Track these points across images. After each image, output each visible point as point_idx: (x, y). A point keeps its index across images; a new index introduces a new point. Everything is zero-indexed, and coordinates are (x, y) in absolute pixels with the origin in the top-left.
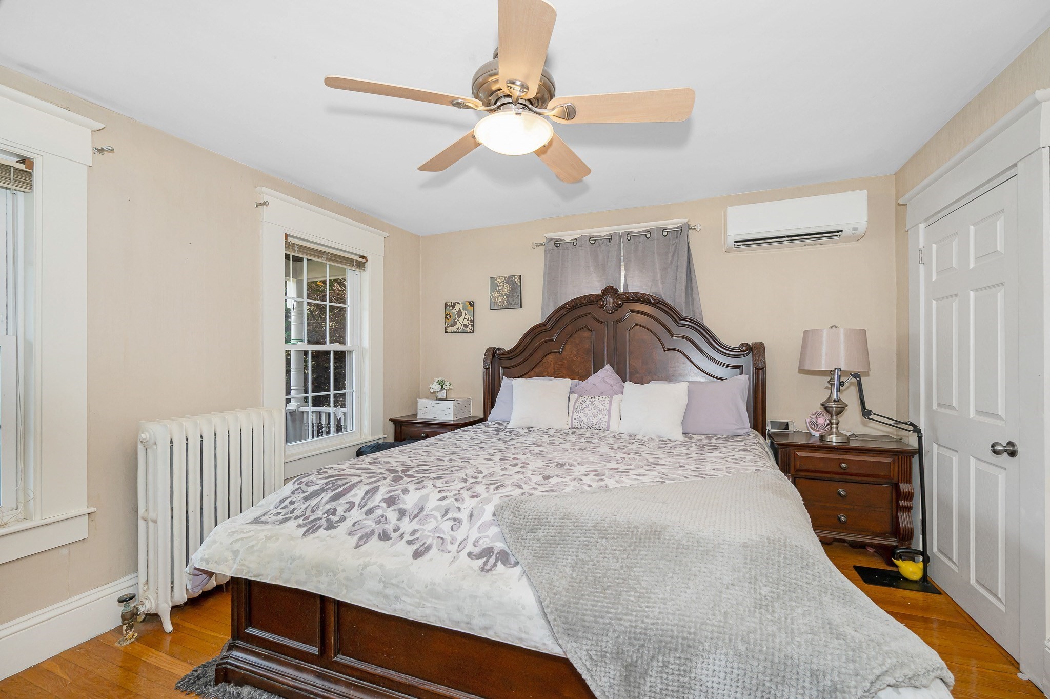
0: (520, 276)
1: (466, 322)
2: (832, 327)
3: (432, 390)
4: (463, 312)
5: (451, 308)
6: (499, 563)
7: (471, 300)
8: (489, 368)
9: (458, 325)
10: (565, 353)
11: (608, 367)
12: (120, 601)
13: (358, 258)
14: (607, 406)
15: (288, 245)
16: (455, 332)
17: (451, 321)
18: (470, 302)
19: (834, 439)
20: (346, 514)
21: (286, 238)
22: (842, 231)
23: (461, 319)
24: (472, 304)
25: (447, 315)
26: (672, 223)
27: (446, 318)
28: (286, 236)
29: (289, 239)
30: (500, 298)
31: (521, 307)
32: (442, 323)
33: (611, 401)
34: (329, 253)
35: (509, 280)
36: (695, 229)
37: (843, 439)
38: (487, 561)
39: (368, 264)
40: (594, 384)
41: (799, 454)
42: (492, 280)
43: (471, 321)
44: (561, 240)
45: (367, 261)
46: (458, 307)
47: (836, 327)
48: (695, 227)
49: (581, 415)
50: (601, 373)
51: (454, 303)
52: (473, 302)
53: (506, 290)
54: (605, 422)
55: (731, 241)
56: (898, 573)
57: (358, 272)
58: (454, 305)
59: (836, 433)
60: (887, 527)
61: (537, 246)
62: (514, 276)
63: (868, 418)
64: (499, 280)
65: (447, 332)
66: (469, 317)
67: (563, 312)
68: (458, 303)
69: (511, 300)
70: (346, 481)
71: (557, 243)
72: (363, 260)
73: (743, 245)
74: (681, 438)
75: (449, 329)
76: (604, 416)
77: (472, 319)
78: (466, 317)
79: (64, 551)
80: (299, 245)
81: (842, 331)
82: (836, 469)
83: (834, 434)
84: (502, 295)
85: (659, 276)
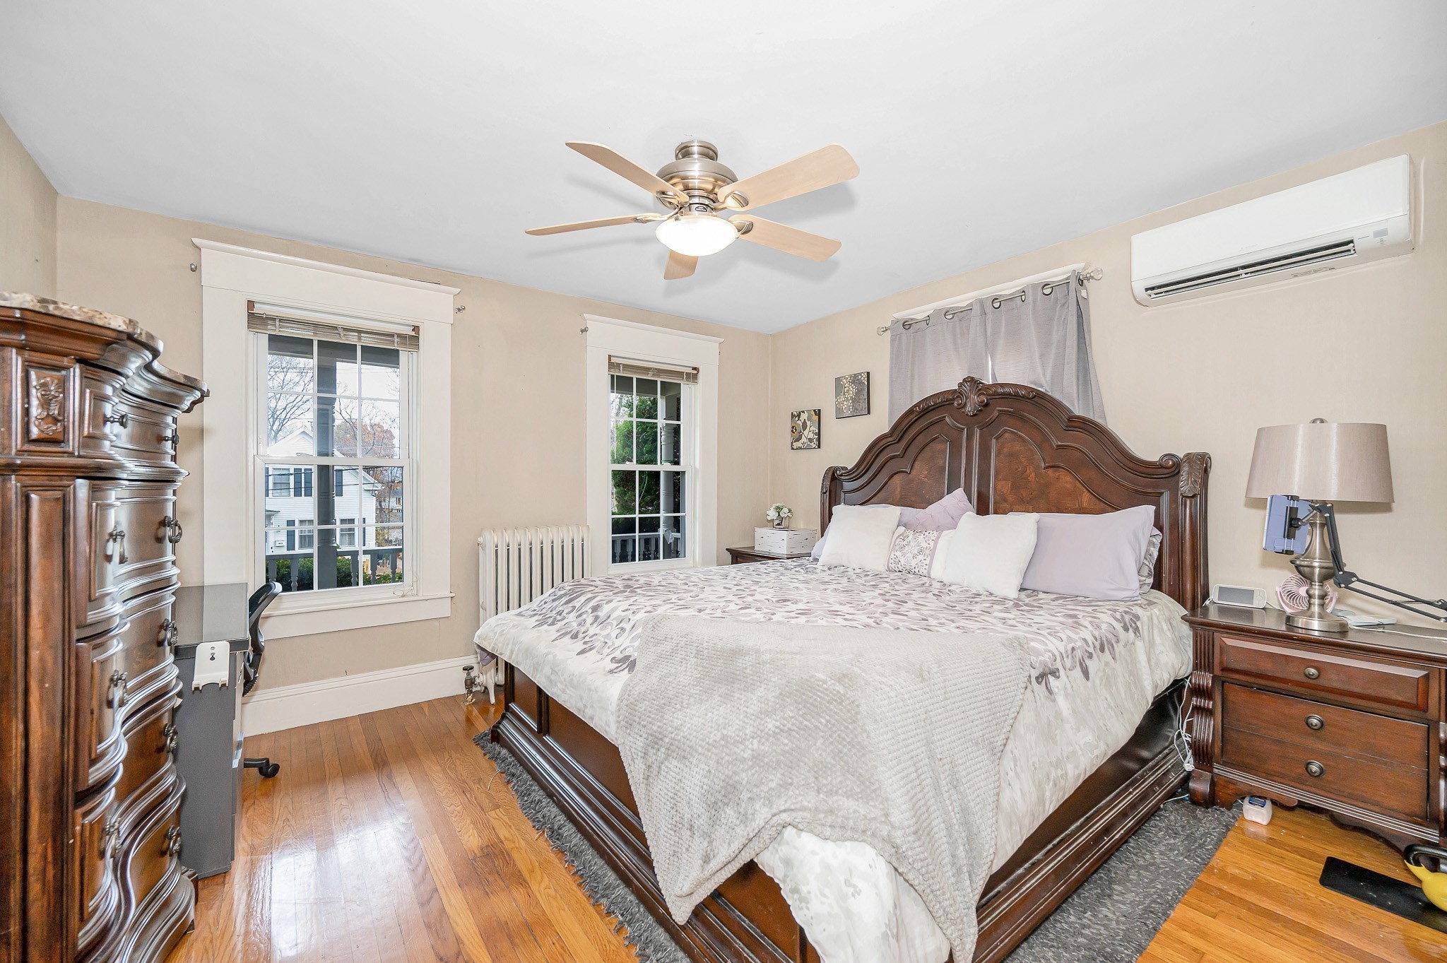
0: (868, 373)
1: (811, 436)
2: (1314, 421)
3: (769, 518)
4: (808, 423)
5: (797, 419)
6: (627, 670)
7: (817, 408)
8: (826, 492)
9: (804, 439)
10: (914, 472)
11: (959, 492)
12: (464, 669)
13: (690, 371)
14: (932, 543)
15: (611, 365)
16: (800, 448)
17: (796, 434)
18: (815, 410)
19: (1316, 624)
20: (566, 616)
21: (610, 359)
22: (1352, 242)
23: (806, 432)
24: (818, 413)
25: (793, 427)
26: (1057, 274)
27: (792, 431)
28: (610, 356)
29: (613, 360)
30: (845, 403)
31: (869, 413)
32: (789, 439)
33: (938, 538)
34: (656, 369)
35: (855, 379)
36: (1092, 278)
37: (1329, 626)
38: (621, 665)
39: (700, 375)
40: (932, 516)
41: (1230, 642)
42: (838, 380)
43: (815, 434)
44: (912, 319)
45: (698, 372)
46: (804, 417)
47: (1322, 421)
48: (1092, 274)
49: (899, 554)
50: (948, 500)
51: (800, 413)
52: (819, 410)
53: (851, 392)
54: (926, 565)
55: (1139, 288)
56: (1421, 890)
57: (692, 385)
58: (799, 416)
59: (1320, 614)
60: (1415, 803)
61: (883, 331)
62: (860, 374)
63: (1347, 587)
64: (844, 381)
65: (793, 449)
66: (814, 429)
67: (913, 417)
68: (803, 412)
69: (856, 406)
70: (580, 589)
71: (907, 325)
72: (695, 372)
73: (1165, 292)
74: (1013, 593)
75: (796, 445)
76: (925, 558)
77: (817, 431)
78: (812, 428)
79: (436, 623)
80: (624, 365)
81: (1333, 430)
82: (1301, 678)
83: (1316, 615)
84: (847, 400)
85: (1037, 355)
